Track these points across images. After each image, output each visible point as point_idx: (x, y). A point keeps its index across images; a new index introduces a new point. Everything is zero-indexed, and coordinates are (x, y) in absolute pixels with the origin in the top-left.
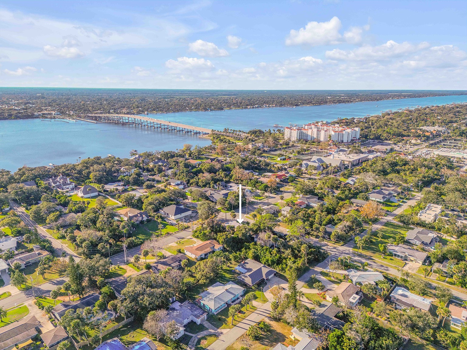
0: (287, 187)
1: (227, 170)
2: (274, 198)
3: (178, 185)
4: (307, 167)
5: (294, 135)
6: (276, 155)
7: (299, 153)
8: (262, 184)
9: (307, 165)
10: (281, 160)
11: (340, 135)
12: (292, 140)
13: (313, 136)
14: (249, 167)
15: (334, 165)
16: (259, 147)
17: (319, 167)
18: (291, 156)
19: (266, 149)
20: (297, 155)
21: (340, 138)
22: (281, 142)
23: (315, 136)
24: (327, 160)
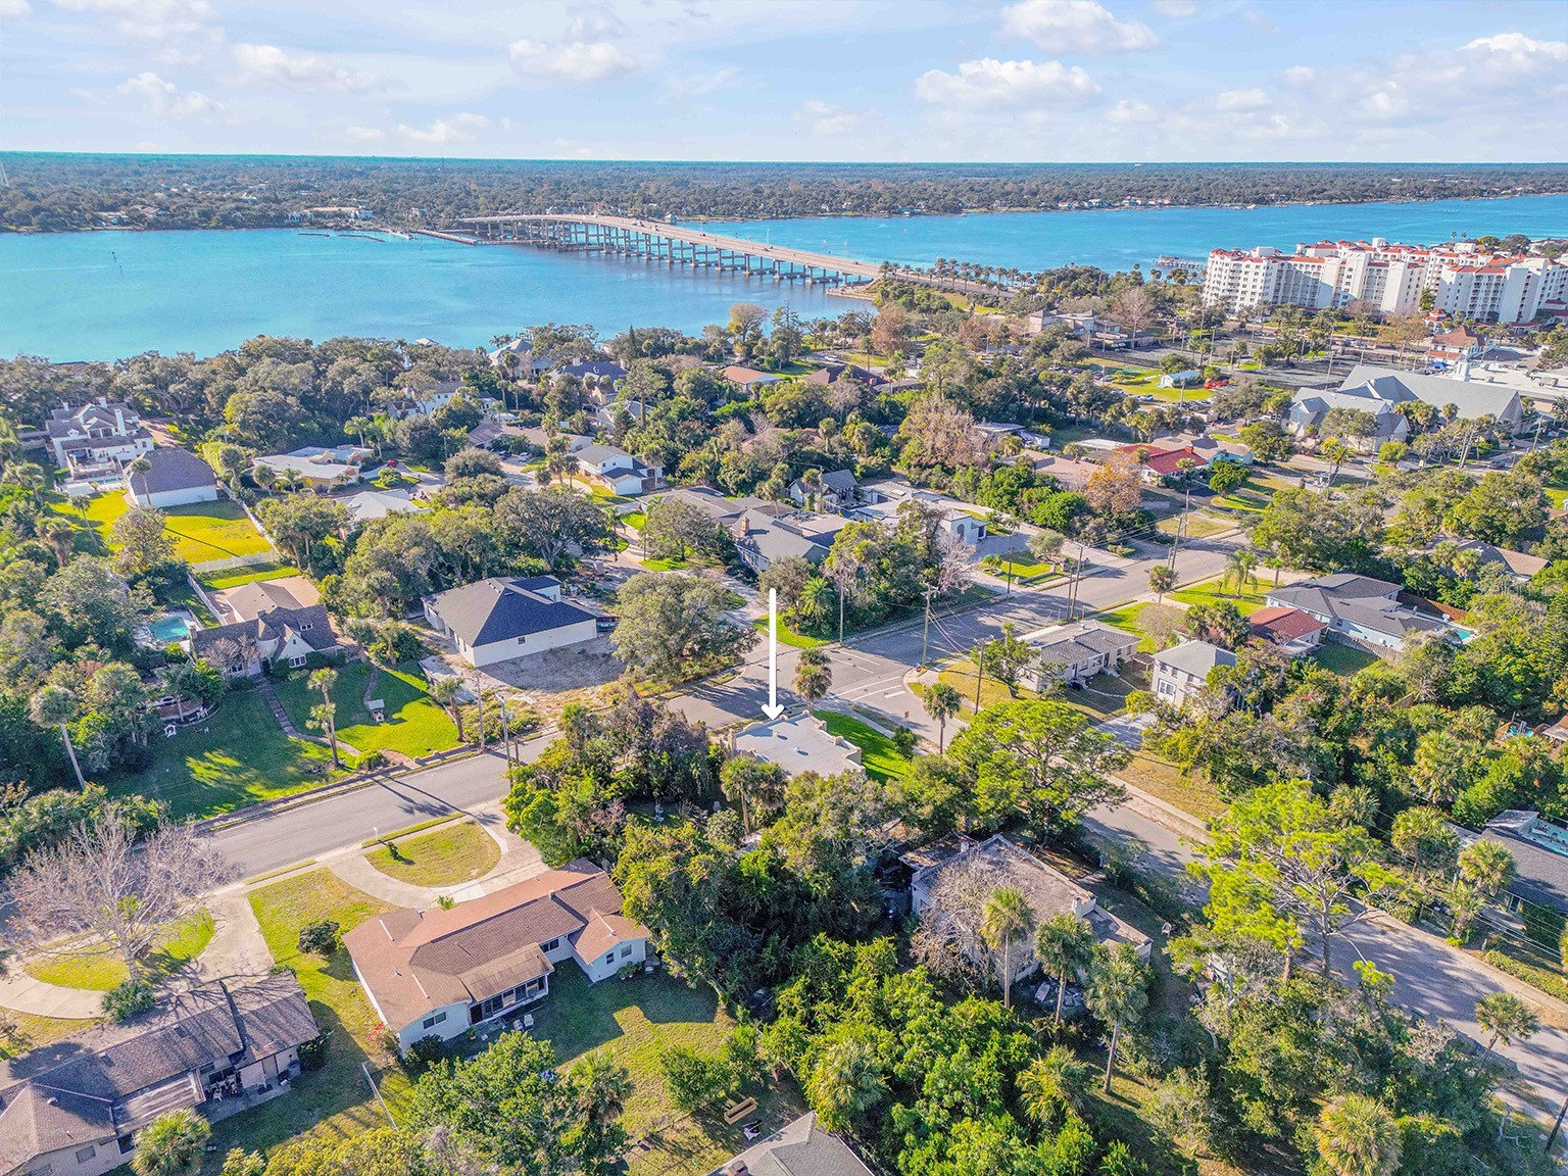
0: (1200, 516)
1: (888, 417)
2: (1116, 573)
3: (615, 473)
4: (1318, 419)
5: (1250, 283)
6: (1154, 364)
7: (1270, 357)
8: (1055, 490)
9: (1319, 410)
10: (1177, 384)
11: (1483, 288)
12: (1237, 308)
13: (1344, 287)
14: (1006, 408)
15: (1470, 412)
16: (1077, 327)
17: (1391, 419)
18: (1228, 369)
19: (1107, 338)
20: (1260, 366)
21: (1480, 302)
22: (1186, 314)
23: (1355, 291)
24: (1430, 391)
